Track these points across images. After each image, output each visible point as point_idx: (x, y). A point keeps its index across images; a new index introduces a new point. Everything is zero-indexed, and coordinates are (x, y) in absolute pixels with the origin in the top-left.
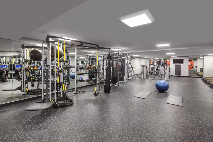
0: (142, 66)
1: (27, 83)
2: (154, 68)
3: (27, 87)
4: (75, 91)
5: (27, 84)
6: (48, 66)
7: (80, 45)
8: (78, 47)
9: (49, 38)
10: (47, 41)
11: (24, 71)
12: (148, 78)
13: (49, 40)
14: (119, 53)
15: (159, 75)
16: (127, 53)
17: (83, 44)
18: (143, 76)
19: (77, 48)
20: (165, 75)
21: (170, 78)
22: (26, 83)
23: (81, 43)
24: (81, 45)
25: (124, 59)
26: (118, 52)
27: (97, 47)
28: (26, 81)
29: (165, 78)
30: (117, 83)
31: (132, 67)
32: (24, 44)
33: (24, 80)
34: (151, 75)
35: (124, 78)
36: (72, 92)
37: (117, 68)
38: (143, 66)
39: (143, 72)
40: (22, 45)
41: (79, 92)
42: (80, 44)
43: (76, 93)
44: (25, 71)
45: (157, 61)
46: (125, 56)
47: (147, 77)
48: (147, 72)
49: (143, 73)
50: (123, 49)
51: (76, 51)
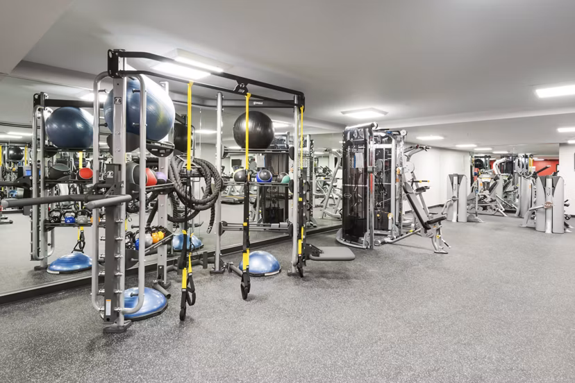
0: (451, 177)
1: (51, 229)
2: (495, 185)
3: (49, 242)
4: (214, 262)
5: (49, 233)
6: (116, 168)
7: (236, 92)
8: (226, 103)
9: (120, 59)
10: (113, 72)
11: (41, 187)
12: (476, 222)
13: (120, 68)
14: (372, 126)
15: (514, 212)
16: (401, 129)
17: (246, 85)
18: (455, 214)
19: (223, 107)
20: (549, 212)
21: (566, 225)
22: (46, 230)
23: (239, 83)
24: (240, 91)
25: (390, 150)
26: (369, 124)
27: (298, 99)
28: (45, 221)
29: (549, 223)
30: (365, 239)
31: (417, 180)
32: (42, 93)
33: (38, 221)
34: (484, 212)
35: (390, 222)
36: (205, 267)
37: (365, 184)
38: (455, 179)
39: (455, 199)
40: (36, 97)
41: (227, 267)
42: (233, 84)
43: (217, 269)
44: (45, 188)
45: (498, 161)
46: (393, 141)
47: (472, 219)
48: (470, 201)
49: (455, 204)
50: (386, 113)
51: (220, 123)
